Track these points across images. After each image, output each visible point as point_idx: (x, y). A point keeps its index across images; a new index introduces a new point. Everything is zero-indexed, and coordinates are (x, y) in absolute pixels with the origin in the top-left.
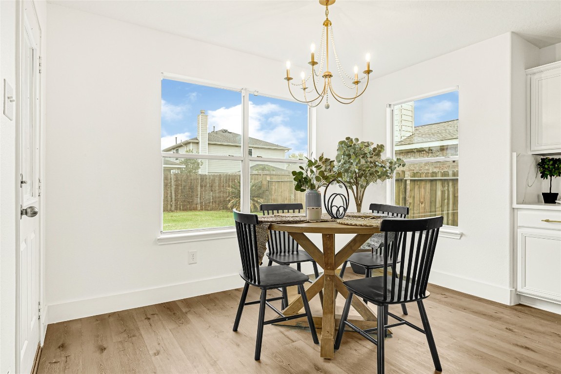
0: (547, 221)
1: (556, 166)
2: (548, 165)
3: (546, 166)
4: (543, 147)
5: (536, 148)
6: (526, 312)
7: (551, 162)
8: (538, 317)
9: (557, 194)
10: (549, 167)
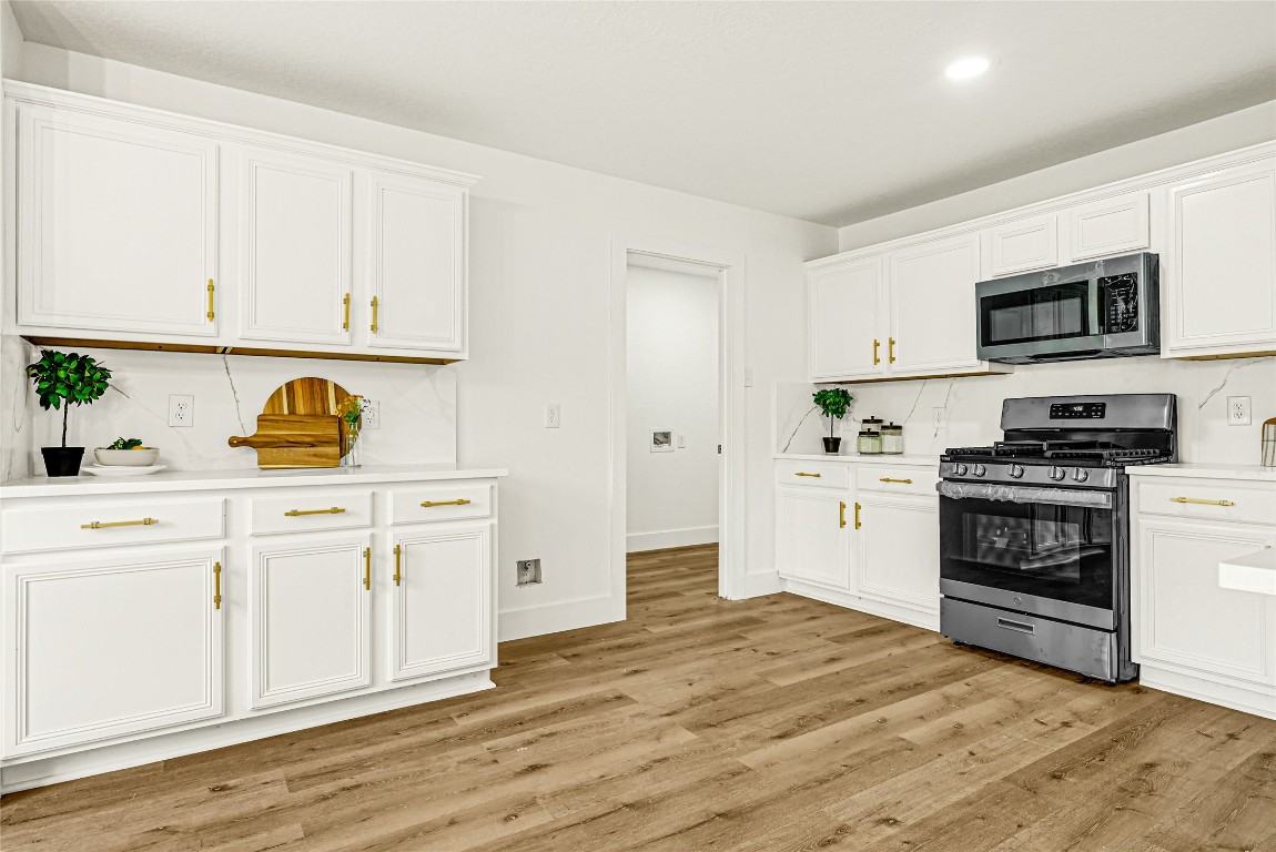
0: (96, 526)
1: (87, 374)
2: (66, 369)
3: (62, 374)
4: (57, 321)
5: (35, 320)
6: (43, 811)
7: (74, 365)
8: (81, 808)
9: (81, 450)
10: (68, 377)
